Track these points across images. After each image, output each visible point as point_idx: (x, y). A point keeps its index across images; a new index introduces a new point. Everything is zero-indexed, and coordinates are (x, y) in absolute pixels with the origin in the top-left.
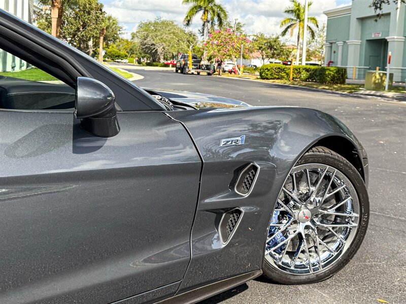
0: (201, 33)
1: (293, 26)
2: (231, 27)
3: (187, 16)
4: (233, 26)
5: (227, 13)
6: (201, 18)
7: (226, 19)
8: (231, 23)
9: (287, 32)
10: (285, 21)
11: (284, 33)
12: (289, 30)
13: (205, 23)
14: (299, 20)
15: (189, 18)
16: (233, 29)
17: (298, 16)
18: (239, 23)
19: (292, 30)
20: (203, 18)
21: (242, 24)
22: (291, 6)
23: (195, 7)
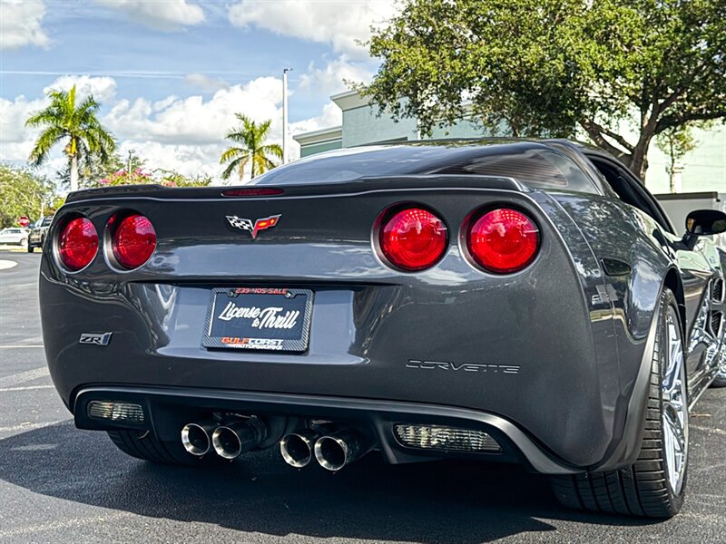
0: (62, 177)
1: (242, 161)
2: (121, 166)
3: (37, 148)
4: (124, 163)
5: (115, 141)
6: (65, 151)
7: (112, 150)
8: (121, 158)
9: (232, 172)
10: (228, 153)
11: (227, 174)
12: (237, 167)
13: (71, 158)
14: (252, 151)
15: (40, 151)
16: (126, 168)
17: (252, 144)
18: (136, 158)
19: (242, 167)
20: (68, 150)
21: (141, 160)
22: (239, 127)
23: (53, 131)
